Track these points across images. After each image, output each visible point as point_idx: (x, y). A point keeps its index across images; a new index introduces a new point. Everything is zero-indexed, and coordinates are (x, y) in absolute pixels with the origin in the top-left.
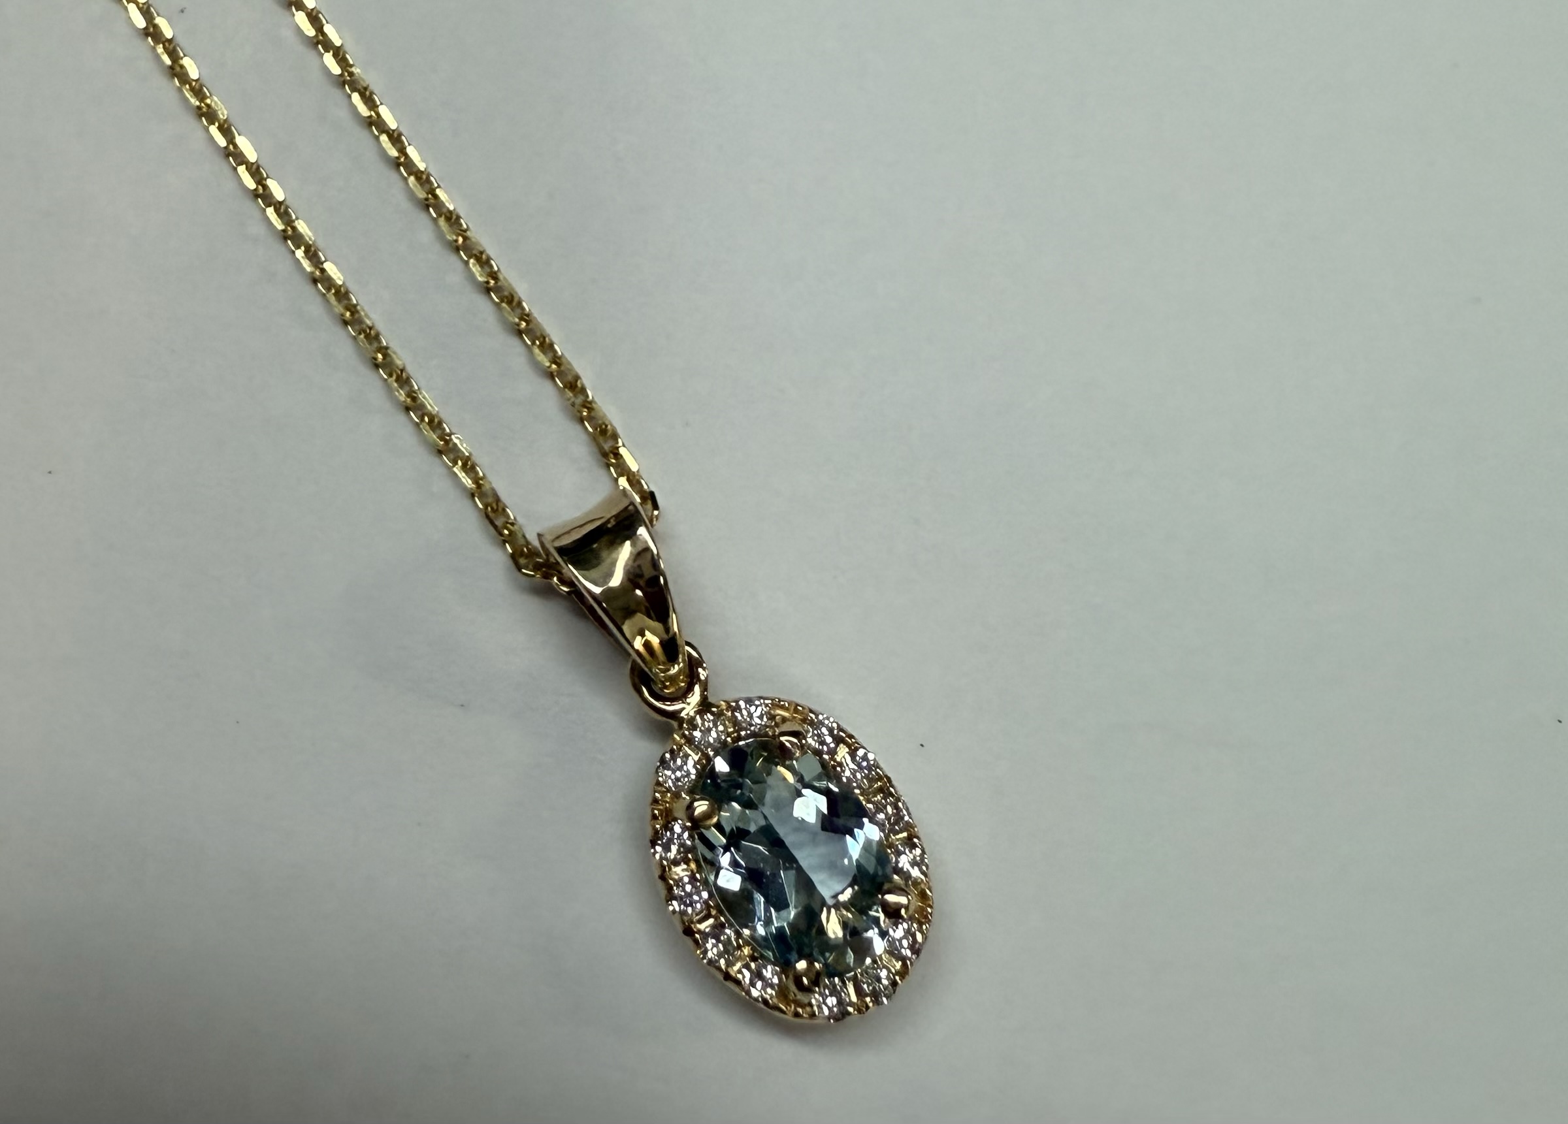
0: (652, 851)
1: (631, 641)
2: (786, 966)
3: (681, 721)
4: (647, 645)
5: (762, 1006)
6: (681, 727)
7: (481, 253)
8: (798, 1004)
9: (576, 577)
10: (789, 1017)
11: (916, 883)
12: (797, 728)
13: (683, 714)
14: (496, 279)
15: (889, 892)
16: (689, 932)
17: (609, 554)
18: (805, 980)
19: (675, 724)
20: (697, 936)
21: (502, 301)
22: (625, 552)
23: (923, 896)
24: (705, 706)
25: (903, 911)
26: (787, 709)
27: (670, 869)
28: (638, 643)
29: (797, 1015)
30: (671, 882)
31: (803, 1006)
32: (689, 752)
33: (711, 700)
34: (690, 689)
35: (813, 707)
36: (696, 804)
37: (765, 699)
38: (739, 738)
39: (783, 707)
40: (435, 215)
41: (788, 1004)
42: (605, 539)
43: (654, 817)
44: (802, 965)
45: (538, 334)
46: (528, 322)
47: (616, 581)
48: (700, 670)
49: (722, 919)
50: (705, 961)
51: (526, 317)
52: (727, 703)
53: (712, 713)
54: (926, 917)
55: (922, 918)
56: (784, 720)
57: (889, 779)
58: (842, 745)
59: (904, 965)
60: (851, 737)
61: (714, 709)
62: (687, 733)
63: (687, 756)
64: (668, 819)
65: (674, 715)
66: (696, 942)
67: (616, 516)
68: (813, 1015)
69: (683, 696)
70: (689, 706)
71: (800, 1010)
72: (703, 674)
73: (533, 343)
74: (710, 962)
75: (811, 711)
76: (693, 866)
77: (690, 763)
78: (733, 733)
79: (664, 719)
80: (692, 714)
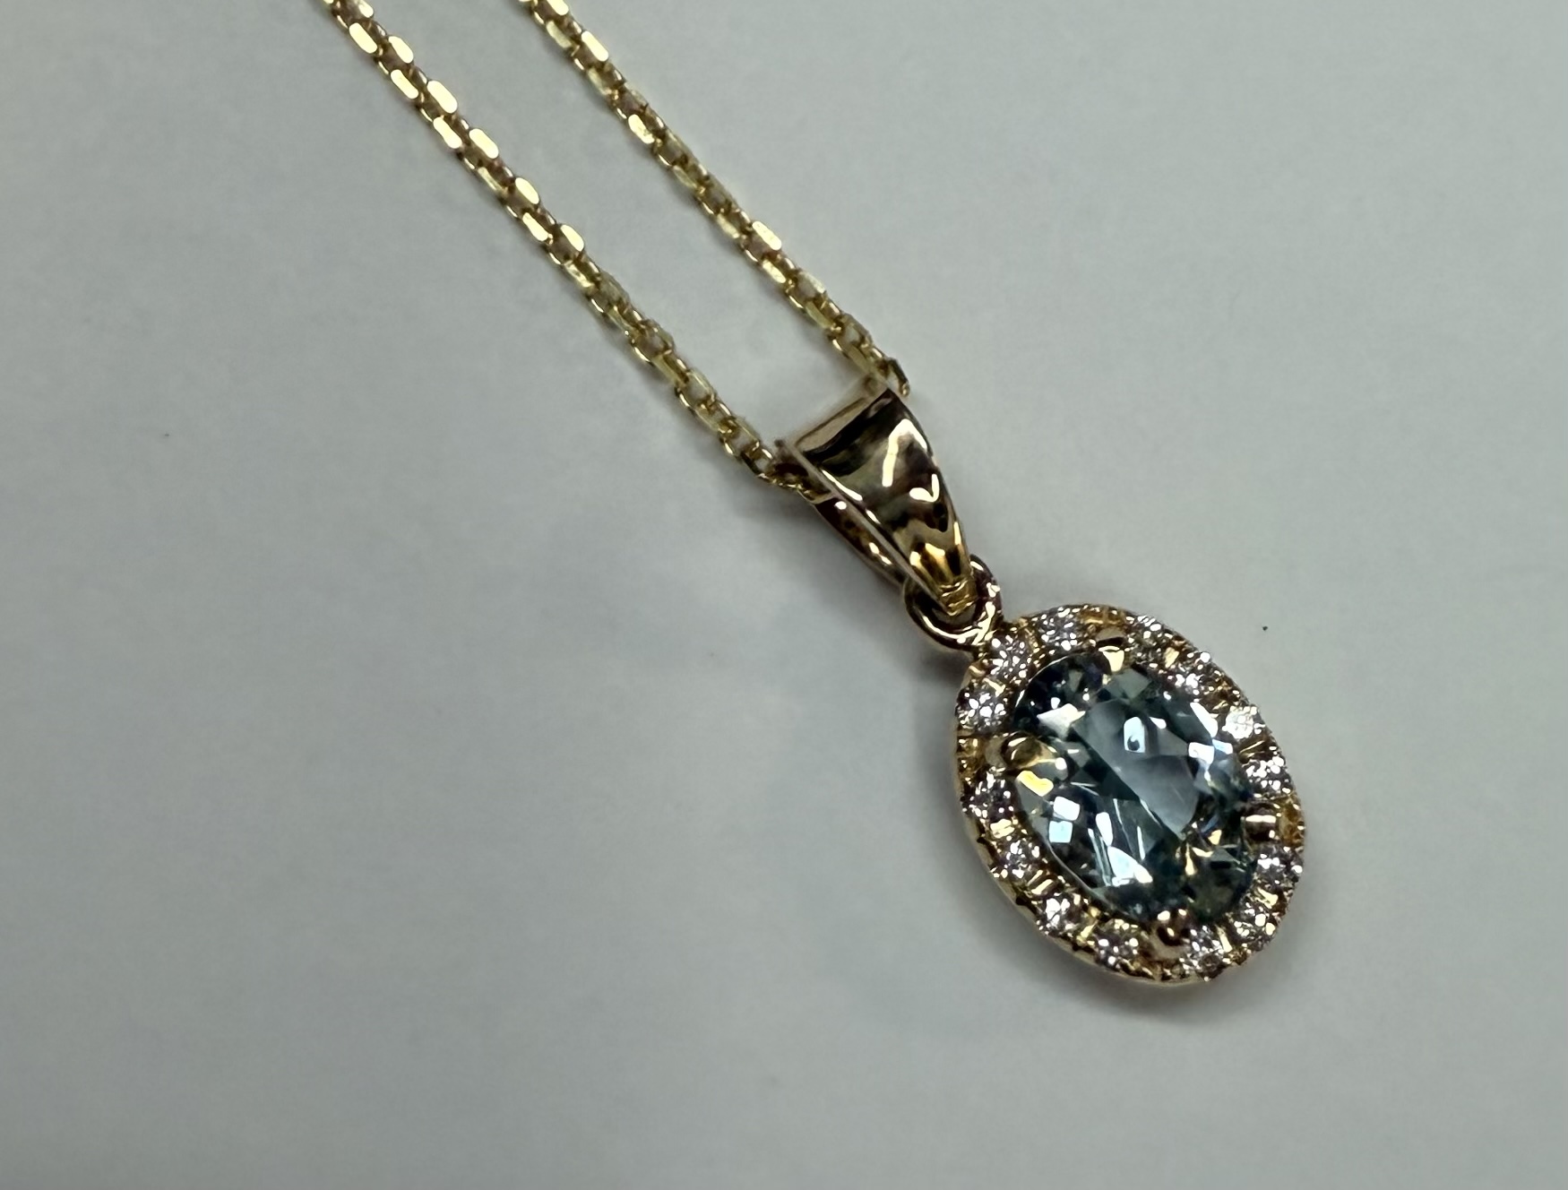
0: (965, 810)
1: (906, 555)
2: (1146, 921)
3: (975, 650)
4: (926, 560)
5: (1122, 975)
6: (976, 658)
8: (1164, 963)
9: (833, 484)
10: (1157, 983)
11: (1280, 800)
13: (975, 643)
14: (664, 138)
15: (1251, 812)
16: (1023, 900)
18: (1171, 932)
19: (968, 655)
20: (1034, 903)
21: (674, 163)
22: (891, 448)
23: (1292, 814)
24: (1000, 627)
25: (1272, 834)
26: (1098, 616)
27: (988, 826)
28: (916, 558)
29: (1165, 978)
30: (994, 843)
31: (1171, 966)
32: (992, 684)
33: (1008, 619)
34: (980, 607)
35: (1131, 609)
37: (1073, 607)
38: (1050, 659)
39: (1094, 615)
40: (582, 67)
41: (1151, 964)
42: (866, 434)
43: (962, 769)
44: (1165, 916)
45: (722, 200)
46: (708, 187)
48: (989, 585)
49: (1060, 878)
50: (1047, 932)
51: (704, 181)
52: (1029, 619)
53: (1012, 635)
54: (1298, 838)
55: (1294, 838)
56: (1099, 629)
57: (1230, 682)
58: (1169, 650)
59: (1281, 898)
60: (1179, 638)
61: (1013, 629)
62: (985, 661)
63: (988, 690)
64: (979, 768)
65: (968, 646)
66: (1033, 909)
68: (1183, 976)
69: (974, 620)
70: (982, 632)
71: (1168, 972)
72: (992, 590)
73: (717, 212)
74: (1054, 932)
75: (1128, 614)
76: (1016, 820)
77: (995, 697)
78: (1039, 654)
79: (959, 651)
80: (987, 639)
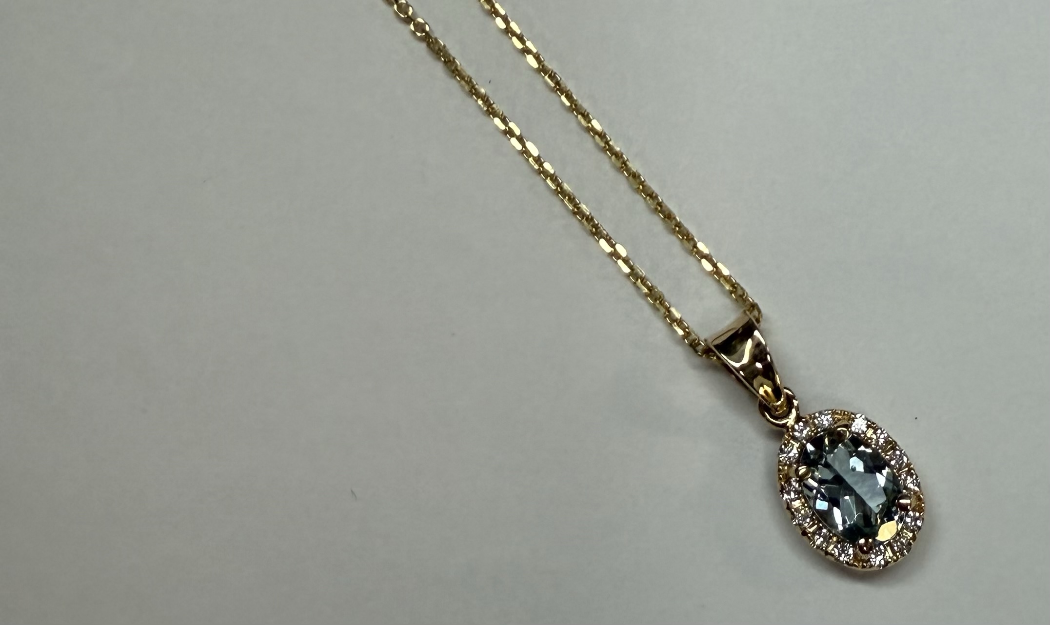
0: (782, 497)
1: (758, 391)
2: (854, 543)
3: (788, 428)
4: (766, 392)
5: (847, 566)
6: (788, 431)
7: (653, 193)
8: (863, 561)
9: (726, 360)
10: (860, 569)
11: (915, 493)
12: (846, 423)
13: (788, 425)
14: (661, 206)
15: (901, 499)
16: (805, 534)
17: (741, 346)
18: (865, 548)
19: (785, 430)
20: (809, 535)
21: (665, 217)
22: (749, 344)
23: (918, 499)
24: (798, 419)
25: (910, 508)
26: (840, 415)
27: (791, 503)
28: (761, 391)
29: (864, 567)
30: (793, 510)
31: (866, 562)
32: (794, 443)
33: (801, 415)
34: (790, 412)
36: (800, 468)
37: (828, 411)
38: (818, 432)
39: (838, 414)
41: (859, 562)
42: (738, 340)
43: (780, 479)
44: (862, 541)
45: (685, 233)
46: (679, 227)
47: (746, 360)
48: (794, 401)
49: (821, 525)
50: (815, 547)
51: (678, 224)
52: (810, 415)
53: (803, 422)
54: (922, 508)
55: (920, 509)
56: (839, 420)
57: (895, 443)
58: (870, 429)
60: (874, 424)
61: (803, 420)
62: (791, 434)
63: (793, 445)
64: (788, 480)
65: (784, 426)
66: (809, 538)
67: (742, 327)
68: (872, 567)
69: (787, 415)
70: (790, 421)
71: (865, 564)
72: (795, 403)
73: (683, 238)
74: (818, 547)
75: (852, 413)
76: (803, 500)
77: (795, 448)
78: (814, 430)
79: (780, 428)
80: (793, 423)
